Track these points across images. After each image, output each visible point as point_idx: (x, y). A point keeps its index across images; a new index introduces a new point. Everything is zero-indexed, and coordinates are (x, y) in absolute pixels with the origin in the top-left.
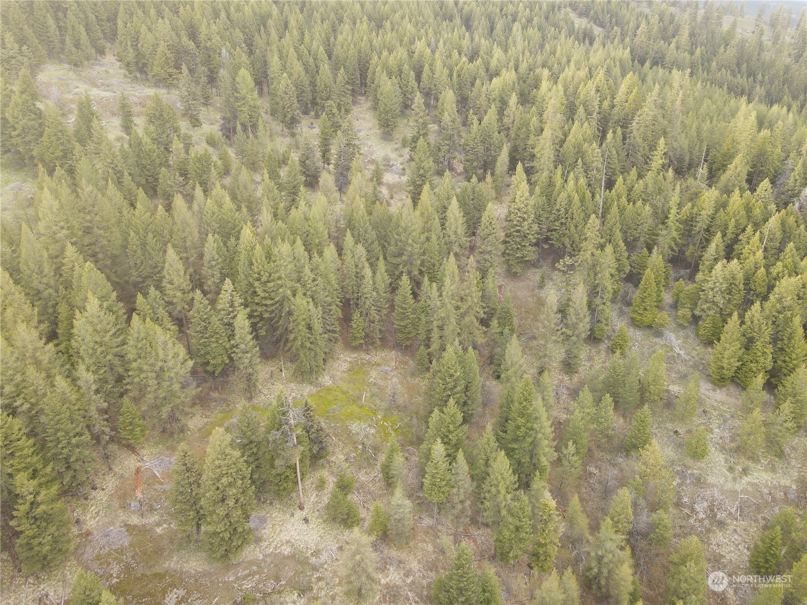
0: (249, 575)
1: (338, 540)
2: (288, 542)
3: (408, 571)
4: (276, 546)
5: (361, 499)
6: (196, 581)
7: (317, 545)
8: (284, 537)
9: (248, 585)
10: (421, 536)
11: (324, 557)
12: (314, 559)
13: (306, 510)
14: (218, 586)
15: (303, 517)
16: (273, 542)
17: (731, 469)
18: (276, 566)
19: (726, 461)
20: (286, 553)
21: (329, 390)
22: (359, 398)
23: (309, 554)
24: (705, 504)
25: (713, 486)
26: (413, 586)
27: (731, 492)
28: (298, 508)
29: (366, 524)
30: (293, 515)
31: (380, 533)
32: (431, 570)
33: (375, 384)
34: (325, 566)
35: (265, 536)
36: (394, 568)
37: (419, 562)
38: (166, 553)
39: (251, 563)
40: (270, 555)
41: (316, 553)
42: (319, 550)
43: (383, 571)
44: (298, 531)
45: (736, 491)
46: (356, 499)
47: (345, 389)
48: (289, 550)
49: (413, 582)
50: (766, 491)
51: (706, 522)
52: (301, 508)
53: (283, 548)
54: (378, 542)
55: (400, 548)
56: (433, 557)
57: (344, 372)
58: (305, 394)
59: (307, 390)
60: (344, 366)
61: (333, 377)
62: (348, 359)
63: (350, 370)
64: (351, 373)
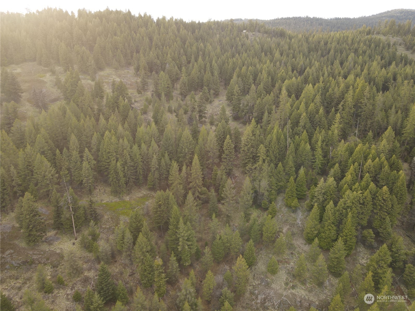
0: (38, 254)
2: (61, 248)
4: (56, 248)
6: (19, 250)
8: (61, 246)
9: (35, 257)
13: (77, 241)
14: (25, 253)
15: (74, 242)
17: (287, 284)
18: (50, 255)
19: (287, 279)
20: (58, 252)
21: (125, 202)
24: (263, 296)
25: (273, 289)
27: (280, 294)
28: (74, 239)
30: (71, 240)
35: (54, 244)
38: (18, 238)
39: (42, 251)
40: (51, 251)
44: (68, 246)
45: (282, 295)
50: (299, 300)
51: (259, 305)
52: (76, 239)
53: (58, 250)
54: (95, 260)
57: (138, 197)
58: (113, 201)
59: (115, 200)
60: (140, 195)
61: (131, 198)
62: (144, 193)
63: (142, 197)
64: (141, 198)
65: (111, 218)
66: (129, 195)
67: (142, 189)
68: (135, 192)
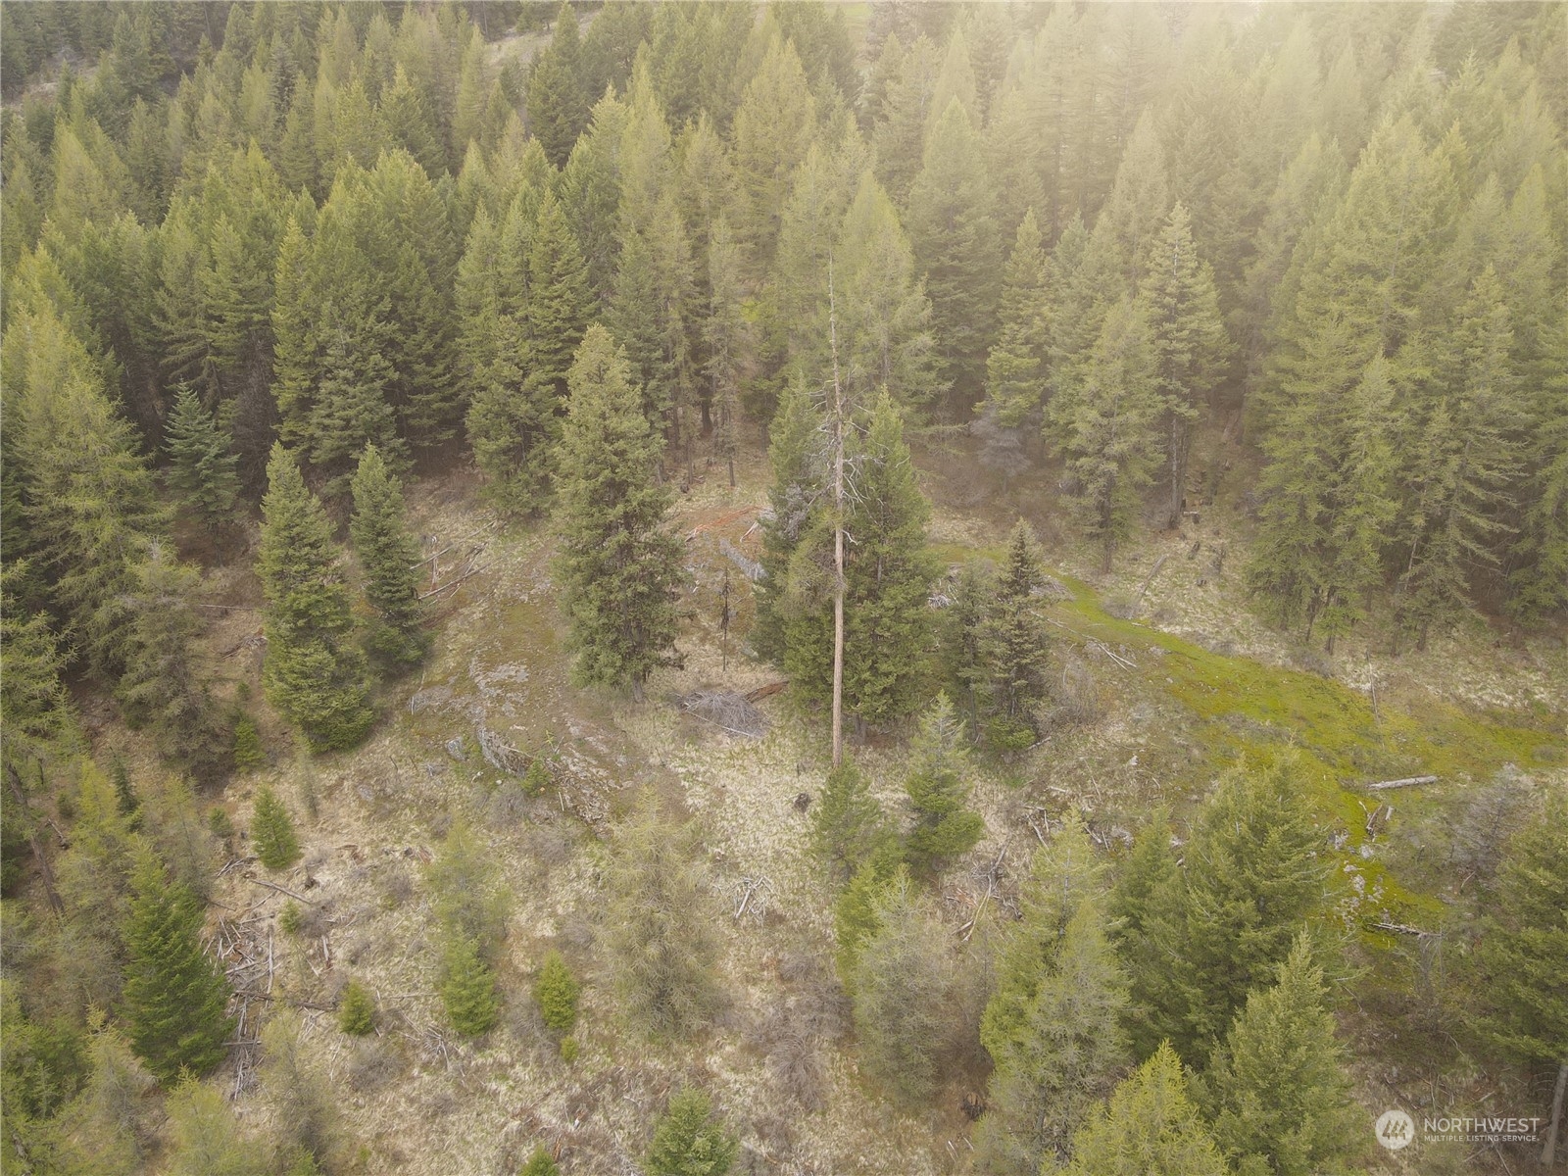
0: (598, 757)
2: (720, 792)
4: (697, 774)
7: (749, 855)
8: (729, 779)
9: (575, 764)
16: (704, 764)
20: (690, 801)
23: (712, 850)
39: (632, 749)
40: (669, 774)
41: (725, 865)
42: (735, 866)
48: (700, 803)
53: (698, 789)
57: (1461, 702)
58: (1240, 648)
59: (1258, 648)
60: (1496, 693)
61: (1394, 681)
62: (1542, 695)
63: (1496, 718)
64: (1486, 721)
65: (1149, 760)
66: (1394, 654)
67: (1539, 660)
68: (1454, 656)
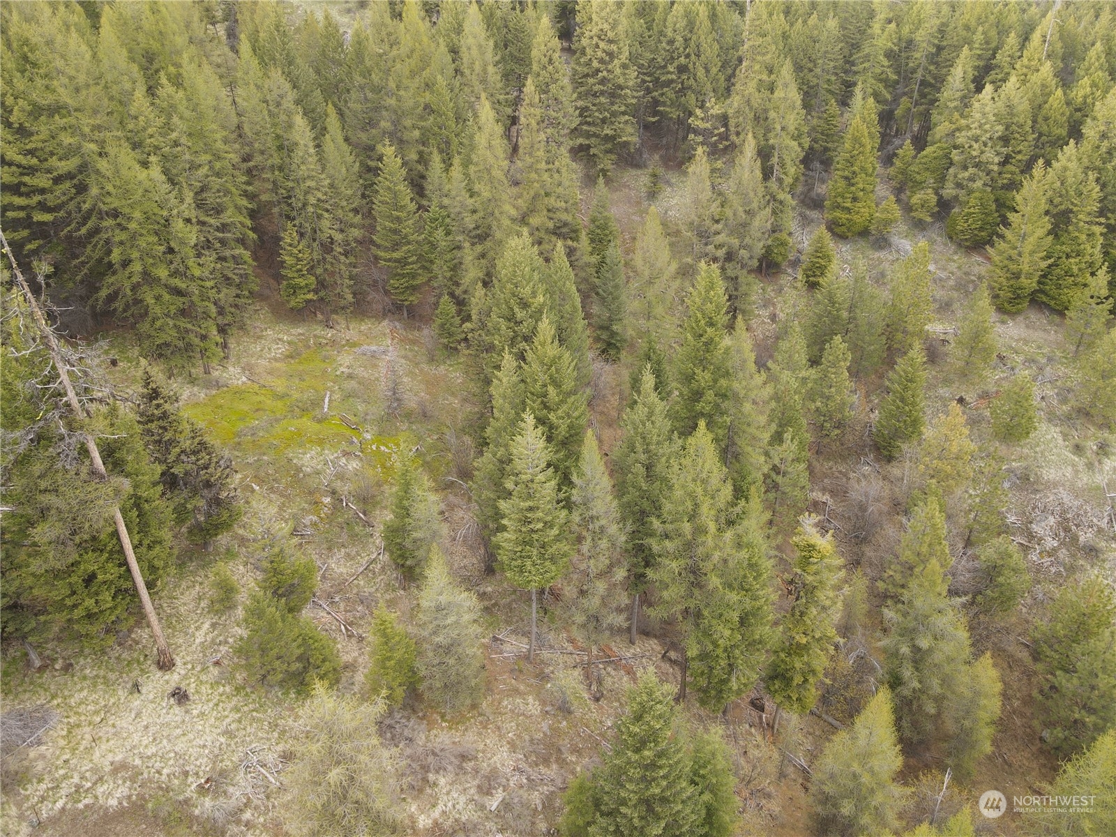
1: (283, 732)
2: (118, 768)
3: (488, 778)
4: (78, 787)
5: (340, 617)
7: (215, 759)
8: (105, 755)
10: (505, 681)
11: (238, 791)
12: (208, 802)
13: (180, 669)
15: (170, 689)
16: (65, 777)
17: (1078, 449)
20: (113, 802)
21: (239, 393)
22: (317, 403)
23: (191, 791)
25: (1056, 485)
26: (509, 815)
28: (153, 668)
29: (360, 677)
30: (136, 688)
31: (400, 692)
32: (546, 762)
33: (350, 377)
34: (247, 815)
35: (40, 766)
36: (451, 777)
37: (513, 747)
40: (54, 821)
41: (214, 784)
42: (223, 773)
43: (421, 791)
44: (152, 729)
45: (1098, 488)
46: (325, 618)
47: (280, 389)
48: (123, 791)
49: (506, 805)
51: (1064, 554)
52: (165, 664)
53: (100, 790)
54: (397, 716)
55: (457, 721)
56: (545, 726)
